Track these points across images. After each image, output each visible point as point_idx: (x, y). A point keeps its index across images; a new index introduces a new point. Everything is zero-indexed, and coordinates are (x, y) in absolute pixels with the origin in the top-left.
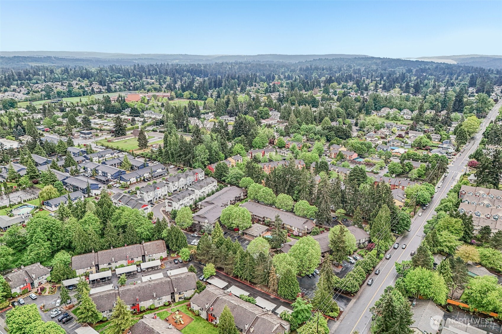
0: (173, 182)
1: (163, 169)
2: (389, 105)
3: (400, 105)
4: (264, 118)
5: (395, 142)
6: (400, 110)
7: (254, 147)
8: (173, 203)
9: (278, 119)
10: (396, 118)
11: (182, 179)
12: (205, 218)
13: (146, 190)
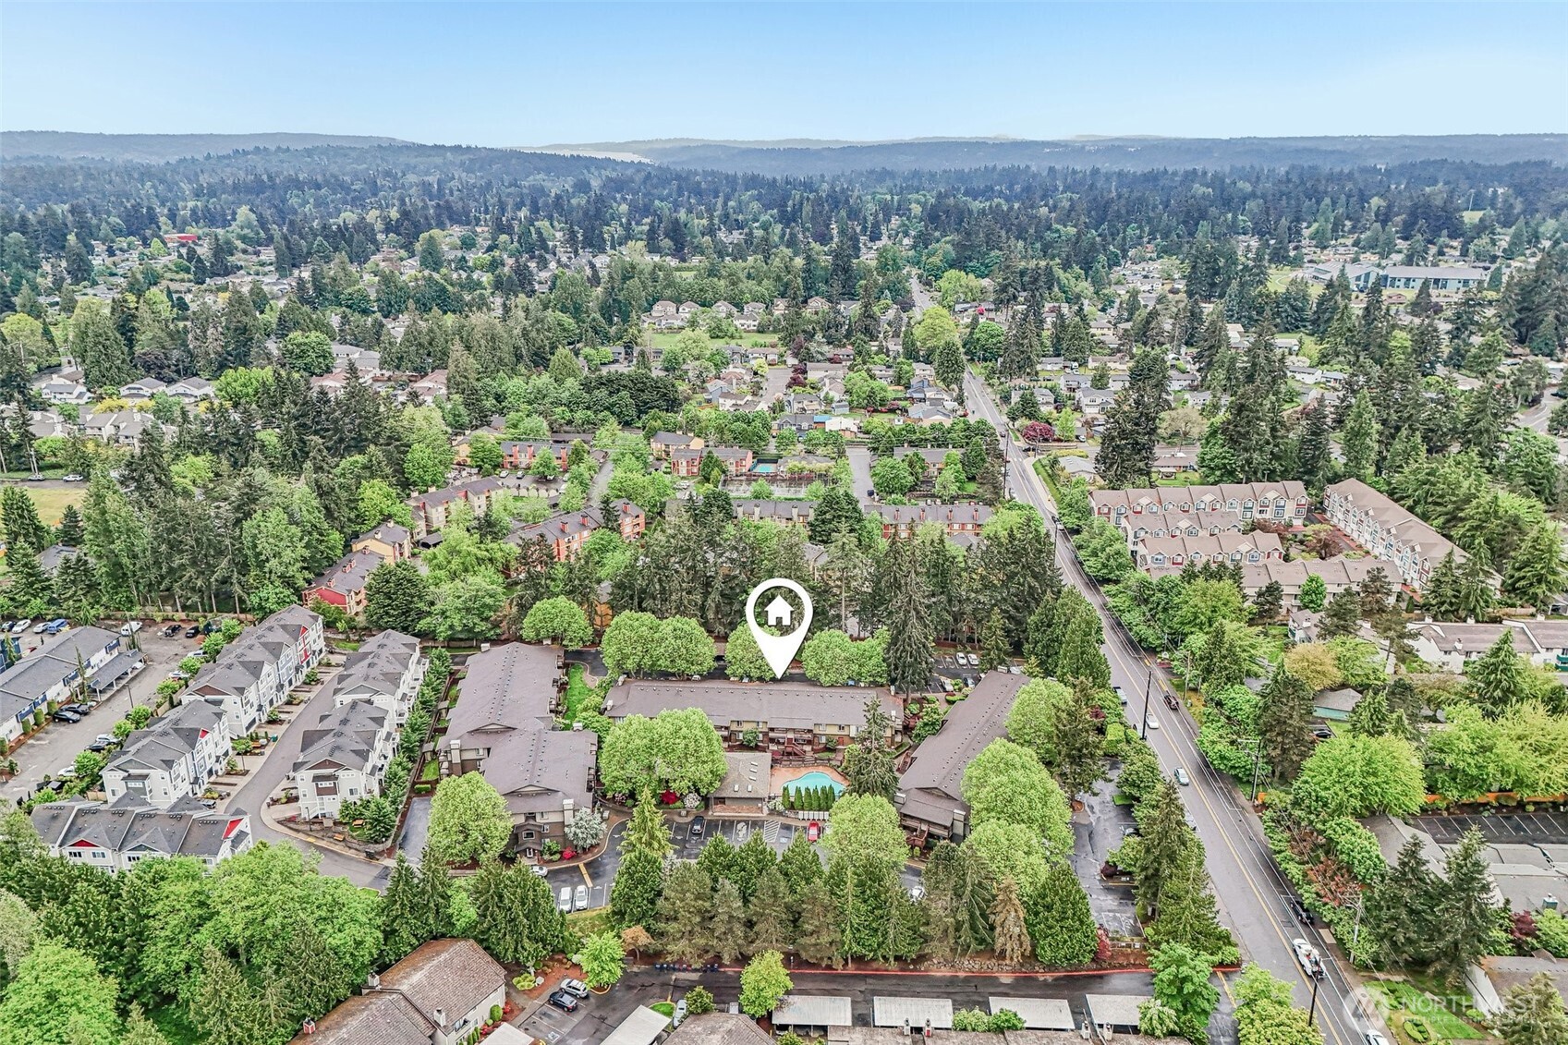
0: (241, 691)
1: (110, 649)
2: (668, 292)
3: (701, 290)
4: (317, 371)
5: (806, 402)
6: (705, 304)
7: (415, 484)
8: (340, 773)
9: (378, 372)
10: (721, 331)
11: (266, 668)
12: (548, 791)
13: (156, 759)
